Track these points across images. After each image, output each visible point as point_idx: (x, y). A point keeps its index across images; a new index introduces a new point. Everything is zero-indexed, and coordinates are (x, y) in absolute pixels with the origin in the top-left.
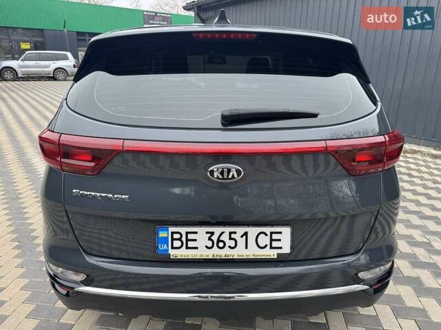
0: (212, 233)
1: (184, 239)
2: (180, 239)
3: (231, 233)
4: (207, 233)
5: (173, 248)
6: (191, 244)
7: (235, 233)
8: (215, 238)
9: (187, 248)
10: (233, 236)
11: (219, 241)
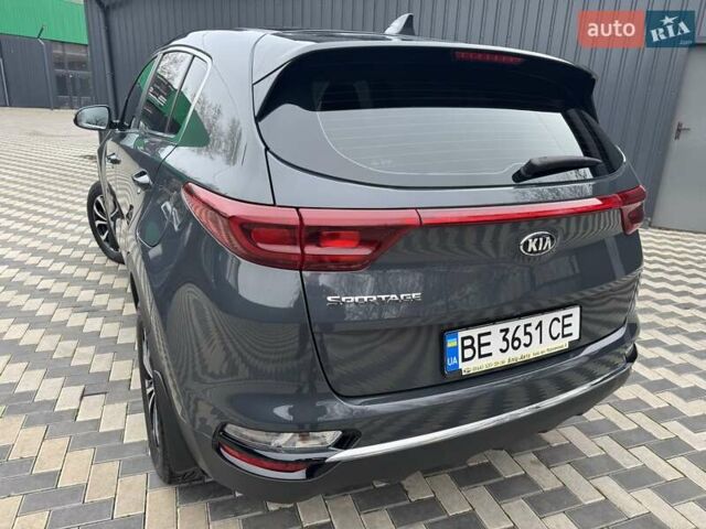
0: (507, 331)
1: (476, 345)
2: (471, 346)
3: (526, 326)
4: (502, 331)
5: (464, 360)
6: (484, 350)
7: (530, 325)
8: (509, 337)
9: (480, 356)
10: (528, 329)
11: (514, 339)
